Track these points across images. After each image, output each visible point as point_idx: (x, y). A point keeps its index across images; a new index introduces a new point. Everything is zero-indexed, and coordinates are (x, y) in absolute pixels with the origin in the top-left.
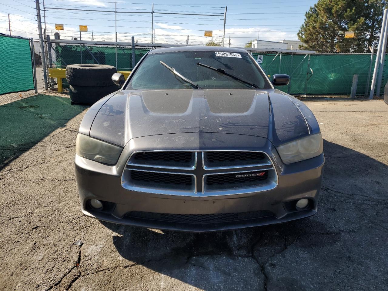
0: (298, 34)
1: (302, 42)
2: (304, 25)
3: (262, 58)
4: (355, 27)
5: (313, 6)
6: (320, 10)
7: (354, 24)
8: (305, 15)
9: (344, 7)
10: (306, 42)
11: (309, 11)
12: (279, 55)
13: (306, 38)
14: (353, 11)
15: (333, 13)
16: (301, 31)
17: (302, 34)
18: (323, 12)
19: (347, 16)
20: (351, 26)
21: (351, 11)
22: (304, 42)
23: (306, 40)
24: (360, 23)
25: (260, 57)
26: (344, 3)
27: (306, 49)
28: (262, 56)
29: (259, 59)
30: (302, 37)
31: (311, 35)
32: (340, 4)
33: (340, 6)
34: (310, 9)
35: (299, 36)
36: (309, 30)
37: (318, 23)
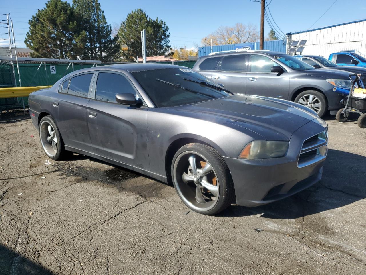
0: (25, 42)
1: (33, 50)
2: (30, 33)
3: (55, 68)
4: (80, 38)
5: (35, 15)
6: (44, 20)
7: (78, 36)
8: (29, 23)
9: (66, 20)
10: (37, 50)
11: (32, 19)
12: (71, 65)
13: (36, 46)
14: (75, 24)
15: (58, 24)
16: (27, 39)
17: (29, 42)
18: (47, 22)
19: (71, 28)
20: (77, 37)
21: (73, 24)
22: (34, 50)
23: (37, 48)
24: (84, 36)
25: (52, 67)
26: (66, 17)
27: (38, 57)
28: (54, 66)
29: (52, 69)
30: (30, 45)
31: (40, 43)
32: (62, 17)
33: (62, 18)
34: (32, 18)
35: (27, 44)
36: (37, 38)
37: (46, 32)
